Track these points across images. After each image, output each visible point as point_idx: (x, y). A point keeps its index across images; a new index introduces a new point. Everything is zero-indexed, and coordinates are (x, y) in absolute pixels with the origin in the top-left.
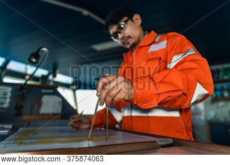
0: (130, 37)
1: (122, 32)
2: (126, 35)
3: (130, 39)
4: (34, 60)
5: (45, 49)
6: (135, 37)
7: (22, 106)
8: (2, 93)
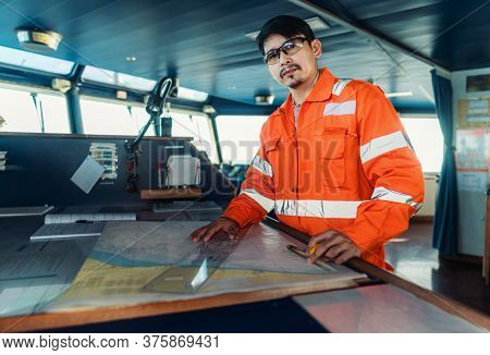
4: (155, 109)
7: (138, 178)
8: (103, 155)
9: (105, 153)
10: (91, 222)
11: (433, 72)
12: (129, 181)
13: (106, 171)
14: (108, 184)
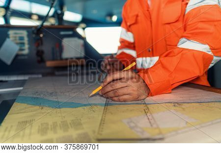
8: (18, 38)
13: (21, 50)
14: (23, 57)
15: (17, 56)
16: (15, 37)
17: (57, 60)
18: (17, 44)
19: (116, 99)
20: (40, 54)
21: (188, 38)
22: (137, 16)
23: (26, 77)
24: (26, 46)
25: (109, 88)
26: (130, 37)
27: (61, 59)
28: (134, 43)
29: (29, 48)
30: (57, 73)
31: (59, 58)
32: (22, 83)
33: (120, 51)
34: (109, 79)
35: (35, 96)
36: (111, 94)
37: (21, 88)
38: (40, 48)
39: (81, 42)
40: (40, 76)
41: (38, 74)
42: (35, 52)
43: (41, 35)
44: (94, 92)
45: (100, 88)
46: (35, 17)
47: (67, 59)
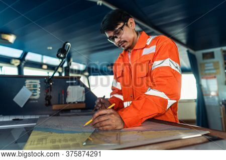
0: (125, 41)
1: (118, 37)
2: (122, 40)
3: (125, 43)
4: (62, 56)
5: (69, 44)
6: (130, 41)
7: (51, 97)
8: (32, 86)
9: (33, 85)
10: (22, 120)
11: (188, 51)
12: (46, 99)
13: (33, 95)
14: (34, 101)
15: (30, 100)
16: (30, 85)
17: (62, 104)
18: (31, 90)
19: (101, 128)
20: (48, 98)
21: (152, 88)
22: (123, 71)
23: (37, 117)
24: (38, 92)
25: (97, 121)
26: (119, 86)
27: (66, 103)
28: (121, 91)
29: (40, 94)
30: (61, 114)
31: (63, 102)
32: (34, 121)
33: (112, 96)
34: (97, 114)
35: (46, 127)
36: (98, 125)
37: (35, 124)
38: (48, 94)
39: (83, 89)
40: (48, 116)
41: (46, 114)
42: (45, 97)
43: (51, 84)
44: (87, 124)
45: (91, 120)
46: (45, 67)
47: (70, 103)
